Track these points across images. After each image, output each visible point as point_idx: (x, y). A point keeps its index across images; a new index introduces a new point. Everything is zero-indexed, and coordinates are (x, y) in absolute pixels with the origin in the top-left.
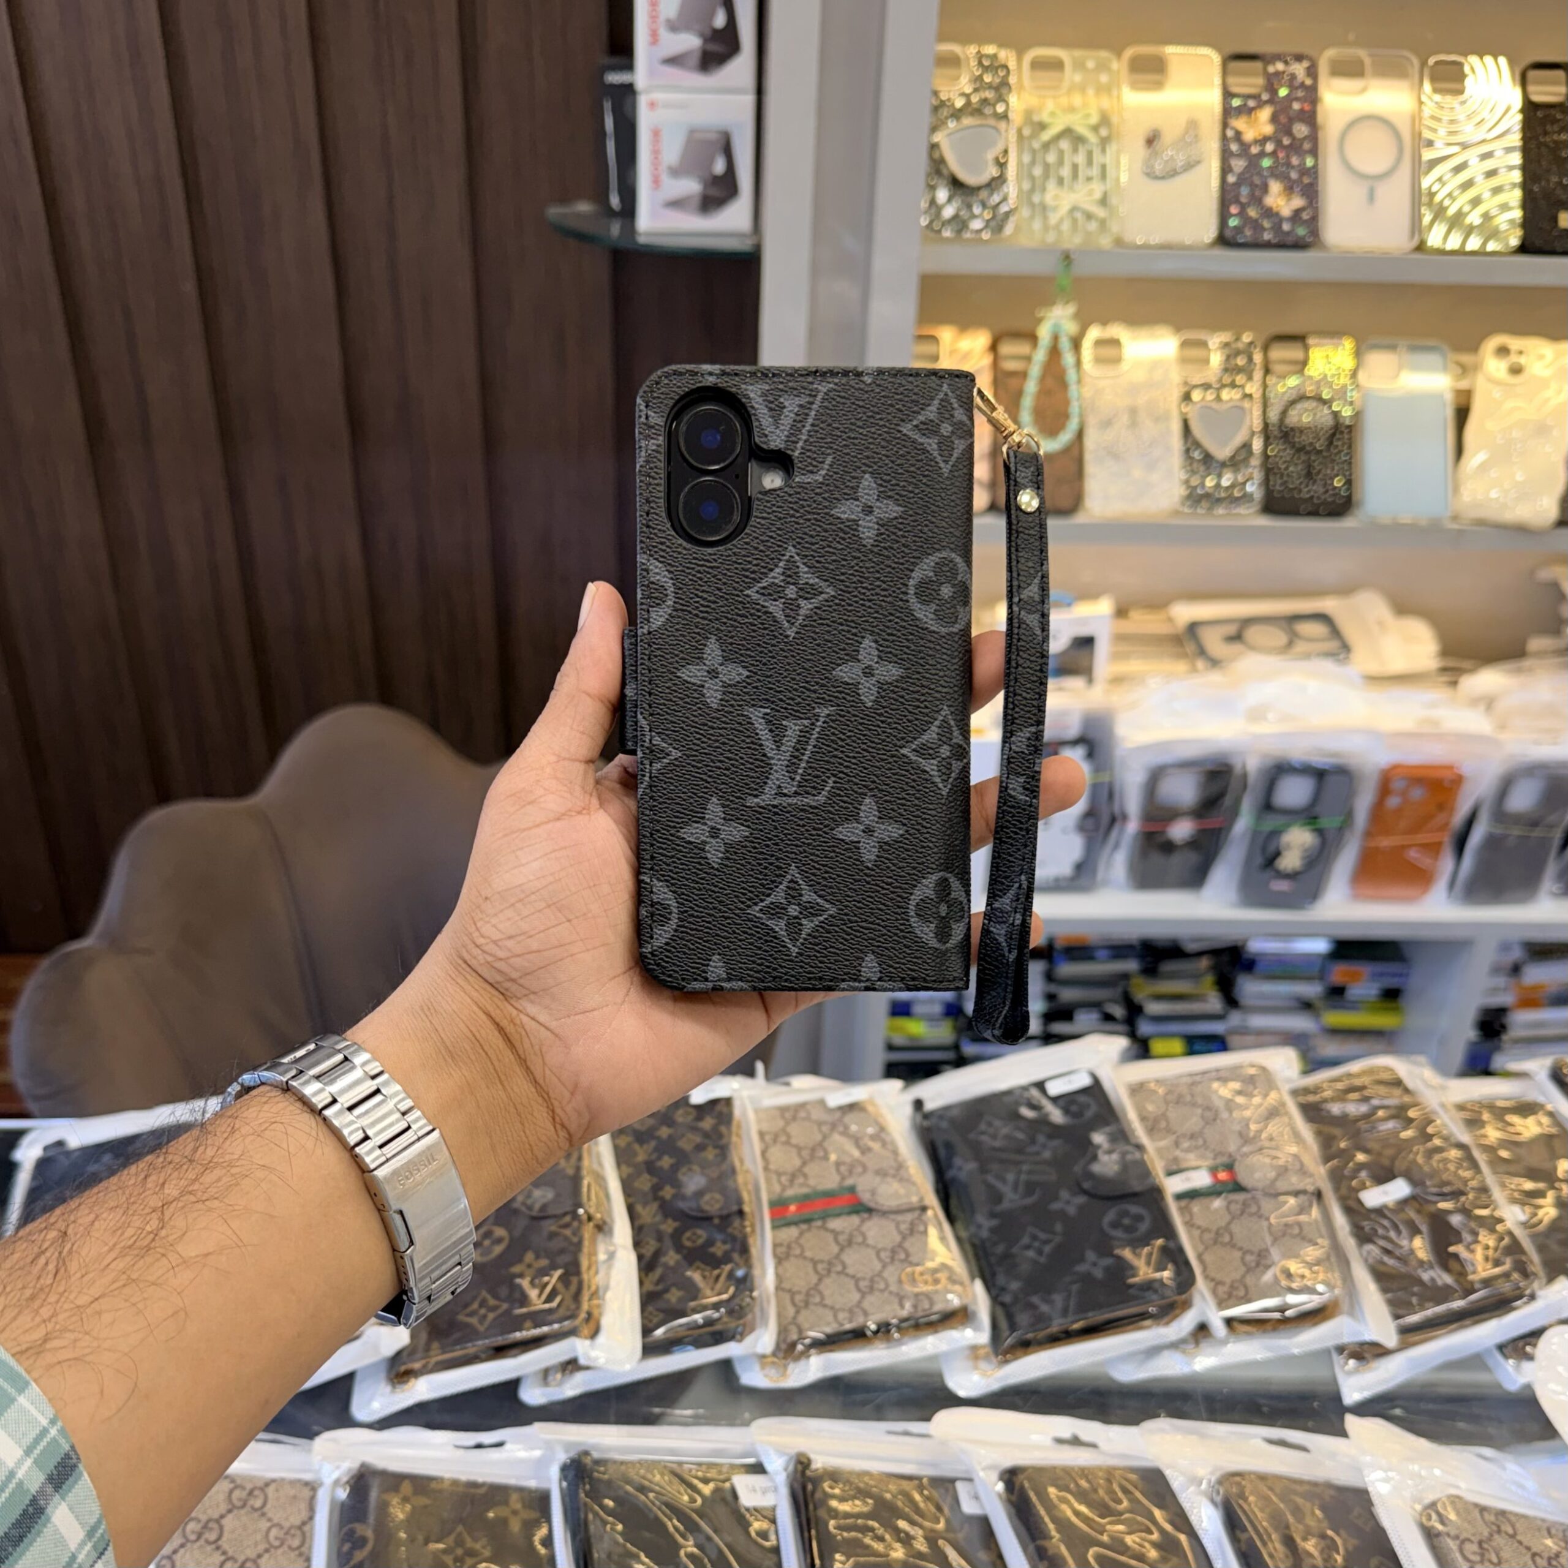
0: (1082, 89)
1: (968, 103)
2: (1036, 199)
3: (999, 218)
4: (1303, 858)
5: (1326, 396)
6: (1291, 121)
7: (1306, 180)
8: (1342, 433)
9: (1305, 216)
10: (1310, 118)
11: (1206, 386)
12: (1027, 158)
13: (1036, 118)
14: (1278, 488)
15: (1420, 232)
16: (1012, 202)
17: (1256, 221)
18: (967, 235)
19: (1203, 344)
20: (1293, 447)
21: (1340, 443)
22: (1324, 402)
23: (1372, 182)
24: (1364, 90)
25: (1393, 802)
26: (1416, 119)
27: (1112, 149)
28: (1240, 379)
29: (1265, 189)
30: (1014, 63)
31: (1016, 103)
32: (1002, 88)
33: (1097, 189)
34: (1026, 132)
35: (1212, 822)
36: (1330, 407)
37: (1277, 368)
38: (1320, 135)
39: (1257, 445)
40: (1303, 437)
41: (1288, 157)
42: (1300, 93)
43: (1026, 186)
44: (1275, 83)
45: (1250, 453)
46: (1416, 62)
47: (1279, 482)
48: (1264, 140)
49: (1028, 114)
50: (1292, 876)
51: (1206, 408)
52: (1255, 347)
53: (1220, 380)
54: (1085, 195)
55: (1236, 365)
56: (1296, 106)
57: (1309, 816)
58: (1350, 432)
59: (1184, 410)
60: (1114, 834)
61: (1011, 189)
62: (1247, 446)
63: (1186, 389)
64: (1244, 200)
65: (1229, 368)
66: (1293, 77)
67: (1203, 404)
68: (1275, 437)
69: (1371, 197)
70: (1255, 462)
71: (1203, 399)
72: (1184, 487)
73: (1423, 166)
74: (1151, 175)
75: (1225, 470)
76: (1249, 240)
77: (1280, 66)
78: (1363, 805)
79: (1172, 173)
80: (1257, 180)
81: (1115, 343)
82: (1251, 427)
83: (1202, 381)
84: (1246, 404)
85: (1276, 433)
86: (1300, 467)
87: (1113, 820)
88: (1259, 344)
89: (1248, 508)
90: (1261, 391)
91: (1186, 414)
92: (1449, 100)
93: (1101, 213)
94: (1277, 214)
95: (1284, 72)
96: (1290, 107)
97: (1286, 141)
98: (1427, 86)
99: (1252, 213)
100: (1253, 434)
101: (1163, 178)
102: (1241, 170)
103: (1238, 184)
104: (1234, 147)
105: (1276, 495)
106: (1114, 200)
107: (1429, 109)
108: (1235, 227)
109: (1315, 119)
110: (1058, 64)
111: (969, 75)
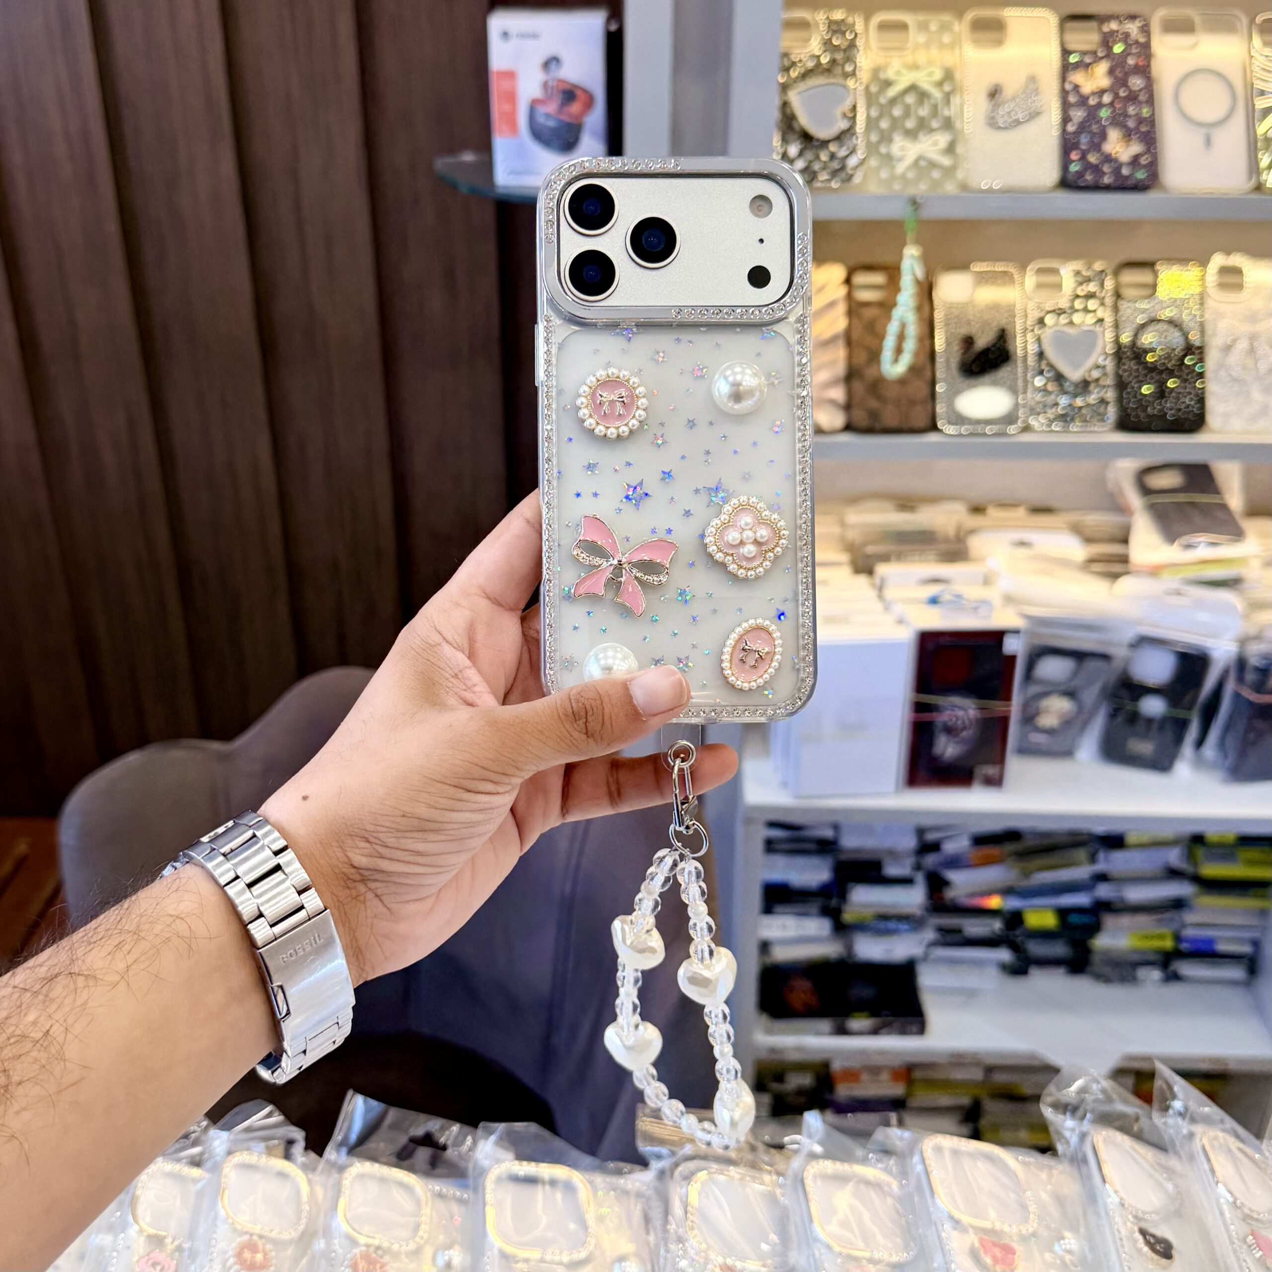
1: (819, 64)
2: (883, 150)
3: (848, 167)
5: (1175, 320)
6: (1127, 75)
7: (1144, 129)
8: (1192, 353)
9: (1144, 161)
10: (1144, 70)
11: (1059, 312)
15: (1259, 174)
16: (859, 156)
17: (1096, 166)
18: (819, 185)
19: (1055, 271)
21: (1191, 363)
22: (1175, 324)
23: (1208, 129)
24: (1195, 45)
26: (1246, 70)
28: (1092, 304)
29: (1103, 136)
30: (863, 26)
31: (865, 60)
32: (850, 49)
36: (1181, 330)
37: (1127, 292)
38: (1155, 87)
40: (1155, 357)
41: (1125, 107)
42: (1134, 51)
43: (874, 138)
44: (1111, 40)
45: (1104, 373)
46: (1244, 20)
49: (876, 72)
51: (1059, 334)
52: (1106, 274)
53: (1072, 306)
54: (931, 146)
55: (1089, 291)
56: (1131, 61)
59: (1038, 333)
61: (860, 140)
62: (1101, 367)
63: (1040, 315)
64: (1083, 147)
65: (1081, 295)
66: (1127, 35)
67: (1056, 330)
68: (1128, 359)
69: (1208, 142)
71: (1056, 324)
73: (1258, 116)
74: (994, 126)
75: (1078, 390)
76: (1090, 183)
77: (1114, 26)
80: (1095, 128)
82: (1104, 351)
83: (1055, 308)
84: (1098, 329)
85: (1128, 354)
88: (1110, 270)
89: (1102, 426)
90: (1113, 316)
91: (1040, 335)
93: (946, 161)
94: (1116, 160)
95: (1117, 32)
96: (1125, 62)
97: (1123, 93)
98: (1257, 41)
99: (1092, 158)
102: (1081, 120)
103: (1077, 133)
104: (1072, 99)
105: (1129, 412)
106: (959, 149)
107: (1259, 61)
108: (1077, 172)
109: (1149, 72)
110: (902, 27)
111: (819, 38)
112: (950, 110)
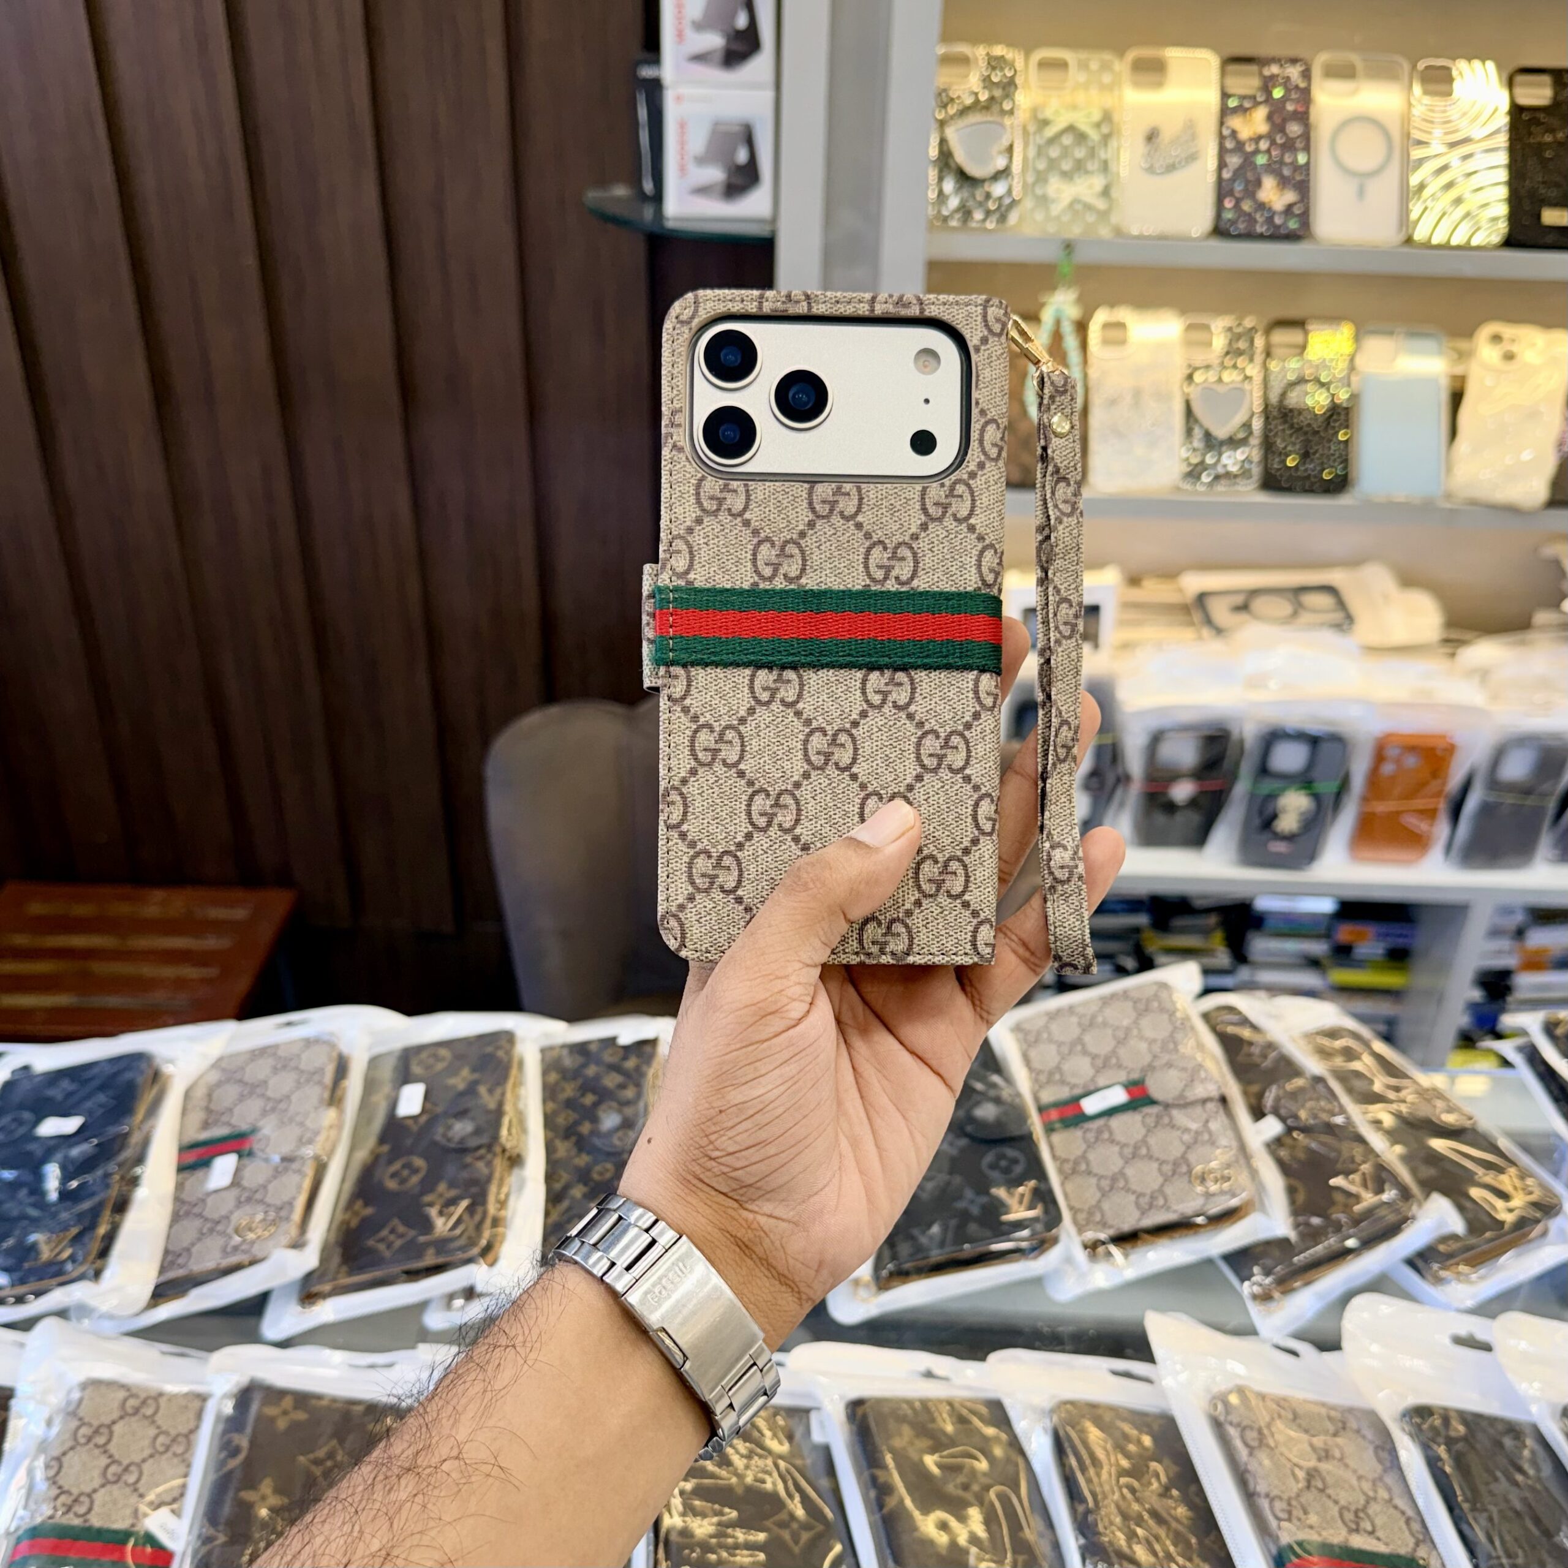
0: (1086, 86)
1: (977, 101)
2: (1039, 191)
3: (1003, 209)
4: (1299, 821)
5: (1323, 380)
6: (1285, 121)
7: (1298, 178)
8: (1339, 414)
9: (1297, 210)
10: (1303, 117)
11: (1208, 367)
12: (1032, 152)
13: (1041, 116)
14: (1276, 466)
15: (1407, 227)
16: (1017, 194)
17: (1249, 215)
18: (974, 225)
19: (1206, 328)
20: (1292, 426)
21: (1337, 424)
22: (1323, 385)
23: (1362, 179)
24: (1354, 92)
25: (1388, 769)
26: (1406, 119)
27: (1113, 143)
28: (1241, 362)
29: (1258, 184)
30: (1022, 64)
31: (1023, 99)
32: (1009, 86)
33: (1098, 182)
34: (1032, 128)
35: (1212, 785)
36: (1328, 390)
37: (1277, 351)
38: (1312, 134)
39: (1257, 424)
40: (1301, 418)
41: (1282, 155)
42: (1294, 96)
43: (1030, 179)
44: (1270, 84)
45: (1251, 433)
46: (1406, 66)
47: (1277, 460)
48: (1258, 139)
49: (1035, 111)
50: (1290, 838)
51: (1208, 391)
52: (1256, 331)
53: (1223, 363)
54: (1087, 188)
55: (1238, 349)
56: (1290, 107)
57: (1304, 780)
58: (1347, 414)
59: (1186, 390)
60: (1119, 793)
61: (1016, 180)
62: (1247, 426)
63: (1189, 371)
64: (1237, 195)
65: (1231, 351)
66: (1288, 78)
67: (1205, 385)
68: (1275, 418)
69: (1361, 192)
70: (1255, 441)
71: (1206, 381)
72: (1185, 464)
73: (1411, 164)
74: (1151, 170)
75: (1224, 448)
76: (1242, 232)
77: (1274, 69)
78: (1359, 769)
79: (1171, 168)
80: (1250, 176)
81: (1121, 326)
82: (1251, 409)
83: (1205, 363)
84: (1247, 386)
85: (1275, 413)
86: (1298, 447)
87: (1118, 780)
88: (1261, 328)
89: (1246, 485)
90: (1262, 375)
91: (1188, 394)
92: (1438, 102)
93: (1101, 205)
94: (1270, 209)
95: (1278, 76)
96: (1284, 107)
97: (1280, 140)
98: (1417, 89)
99: (1246, 206)
100: (1253, 414)
101: (1162, 173)
102: (1236, 166)
103: (1233, 180)
104: (1229, 145)
105: (1273, 472)
106: (1114, 193)
107: (1418, 111)
108: (1229, 220)
109: (1308, 119)
110: (1063, 65)
111: (978, 74)
112: (1106, 152)
